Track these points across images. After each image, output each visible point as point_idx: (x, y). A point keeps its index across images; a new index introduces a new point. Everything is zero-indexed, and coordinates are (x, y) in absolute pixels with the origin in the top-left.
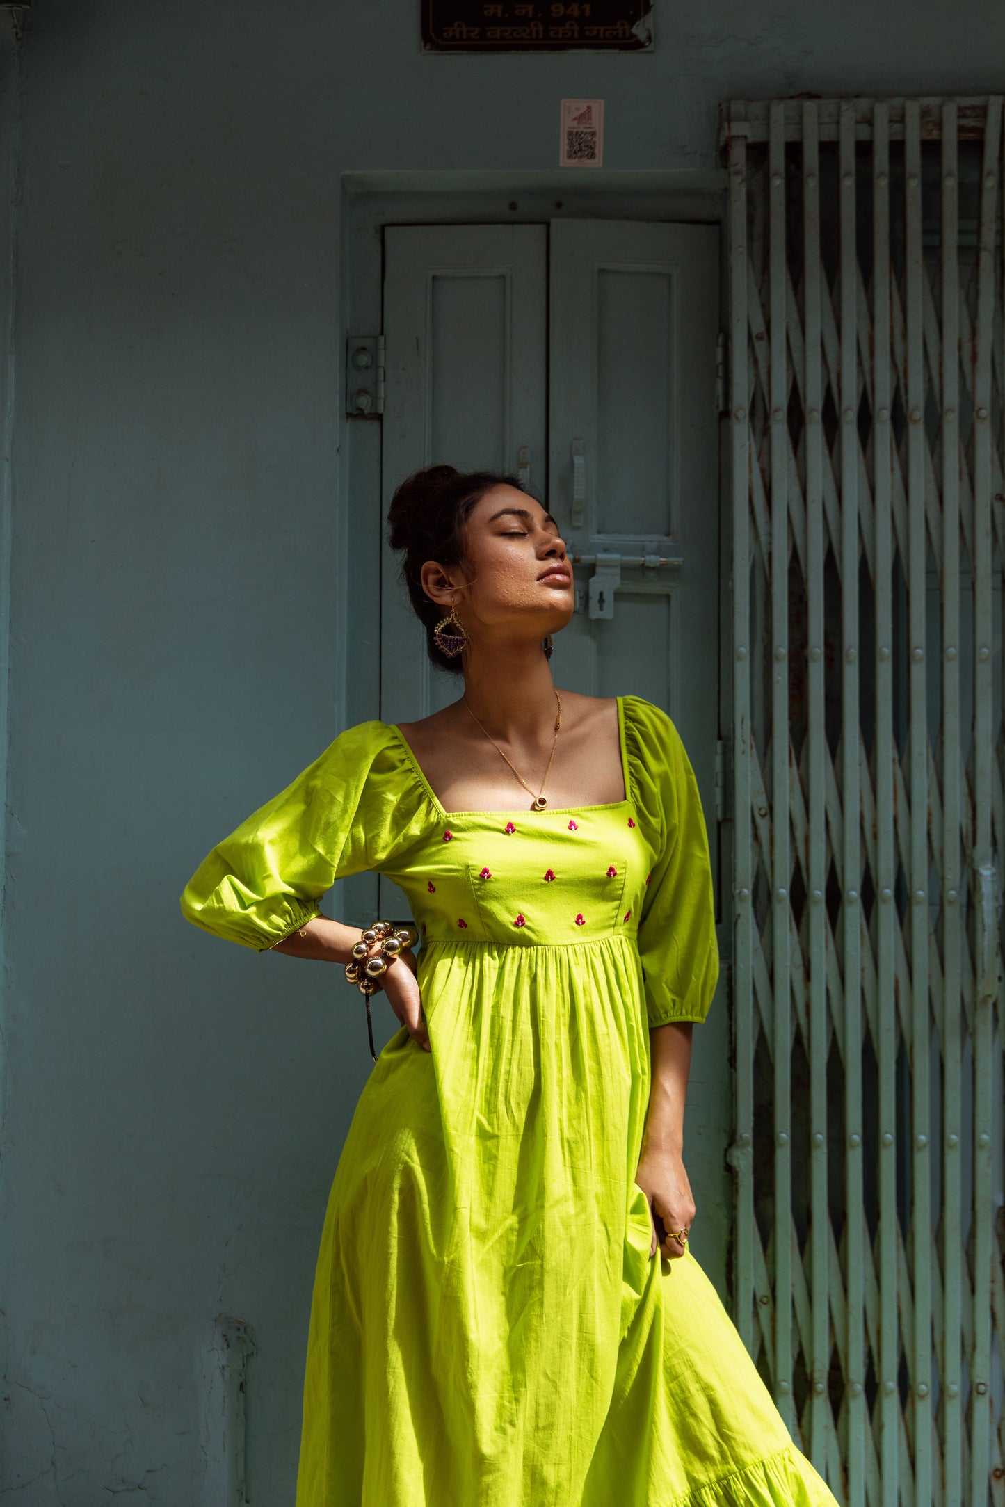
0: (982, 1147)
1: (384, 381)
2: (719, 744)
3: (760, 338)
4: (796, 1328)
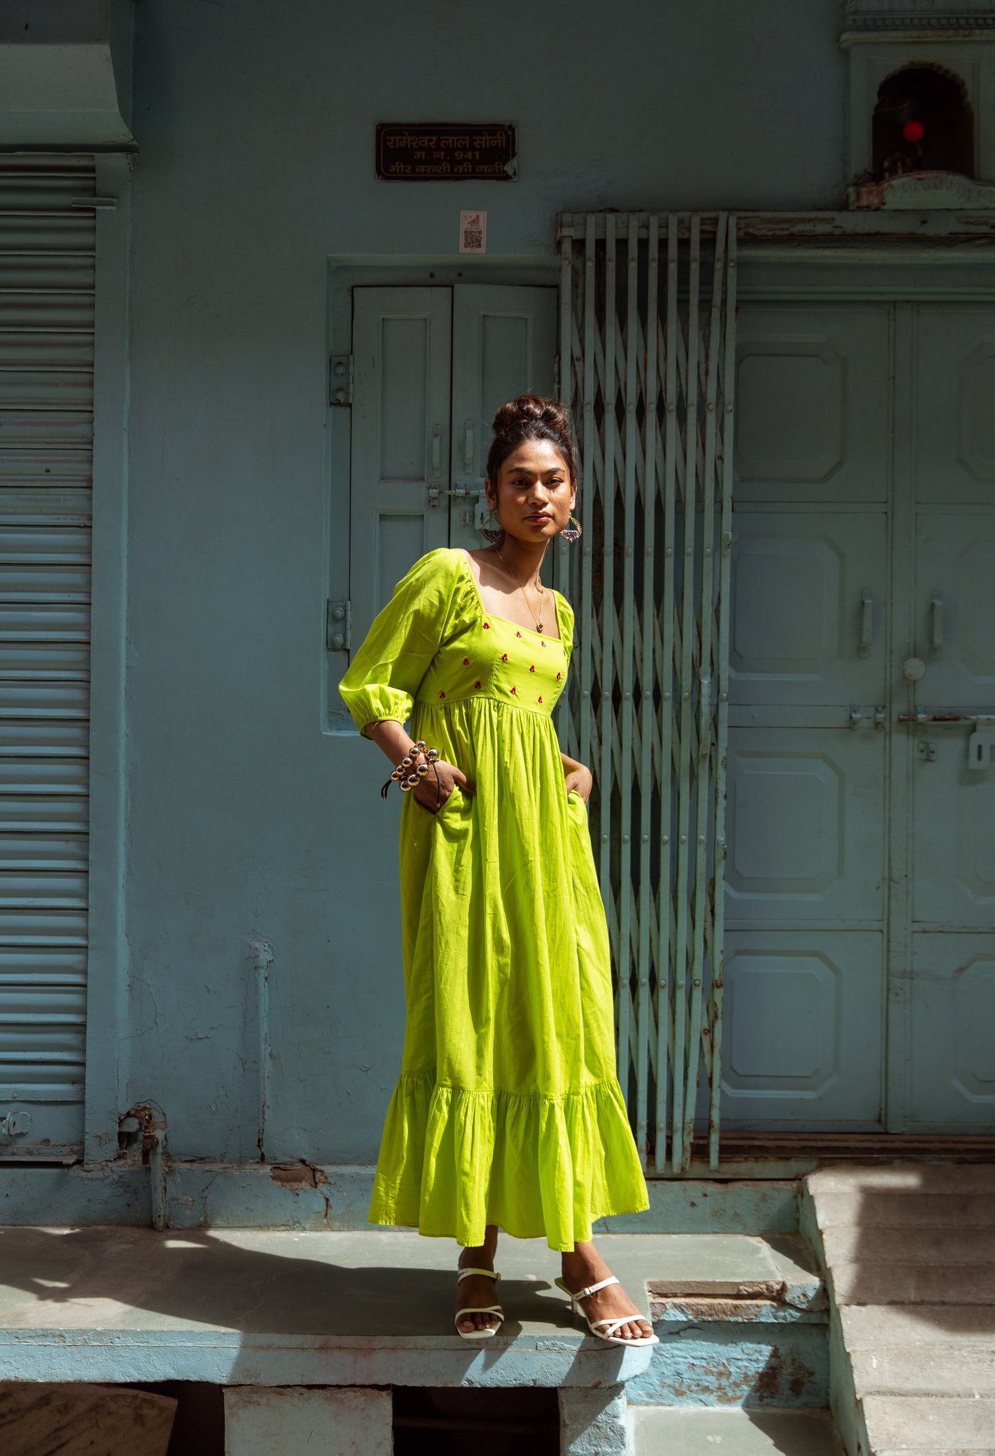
0: (700, 843)
1: (353, 383)
3: (578, 359)
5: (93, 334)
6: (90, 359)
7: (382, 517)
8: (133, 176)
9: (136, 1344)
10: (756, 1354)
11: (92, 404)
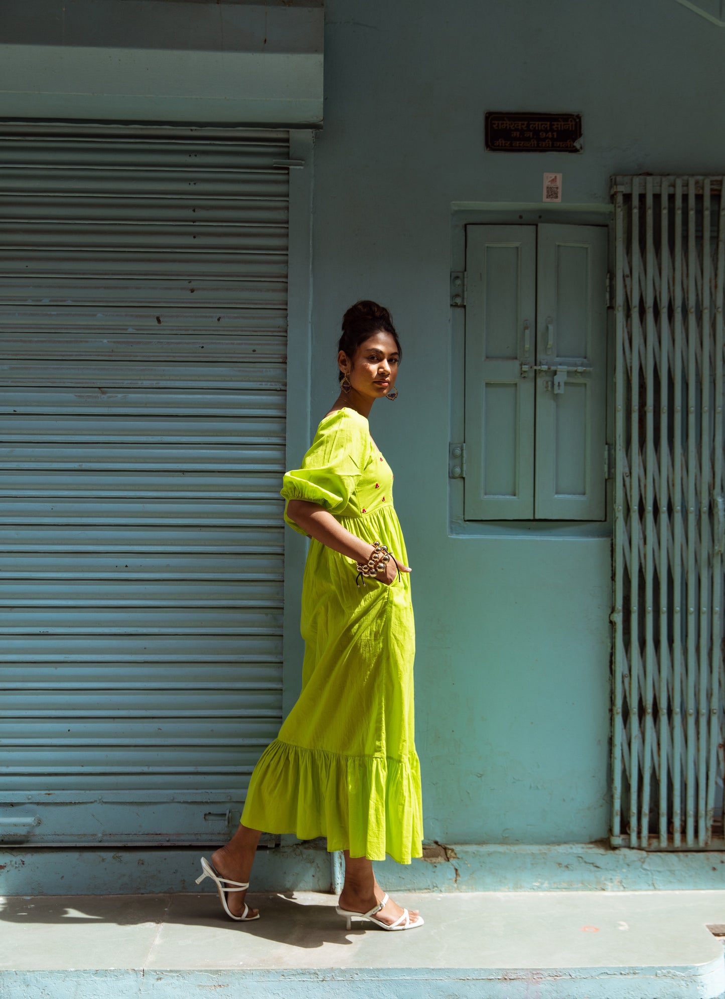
0: (716, 613)
1: (467, 291)
2: (607, 446)
3: (627, 276)
4: (639, 687)
5: (287, 255)
6: (285, 273)
7: (488, 385)
8: (315, 146)
9: (370, 978)
11: (287, 304)
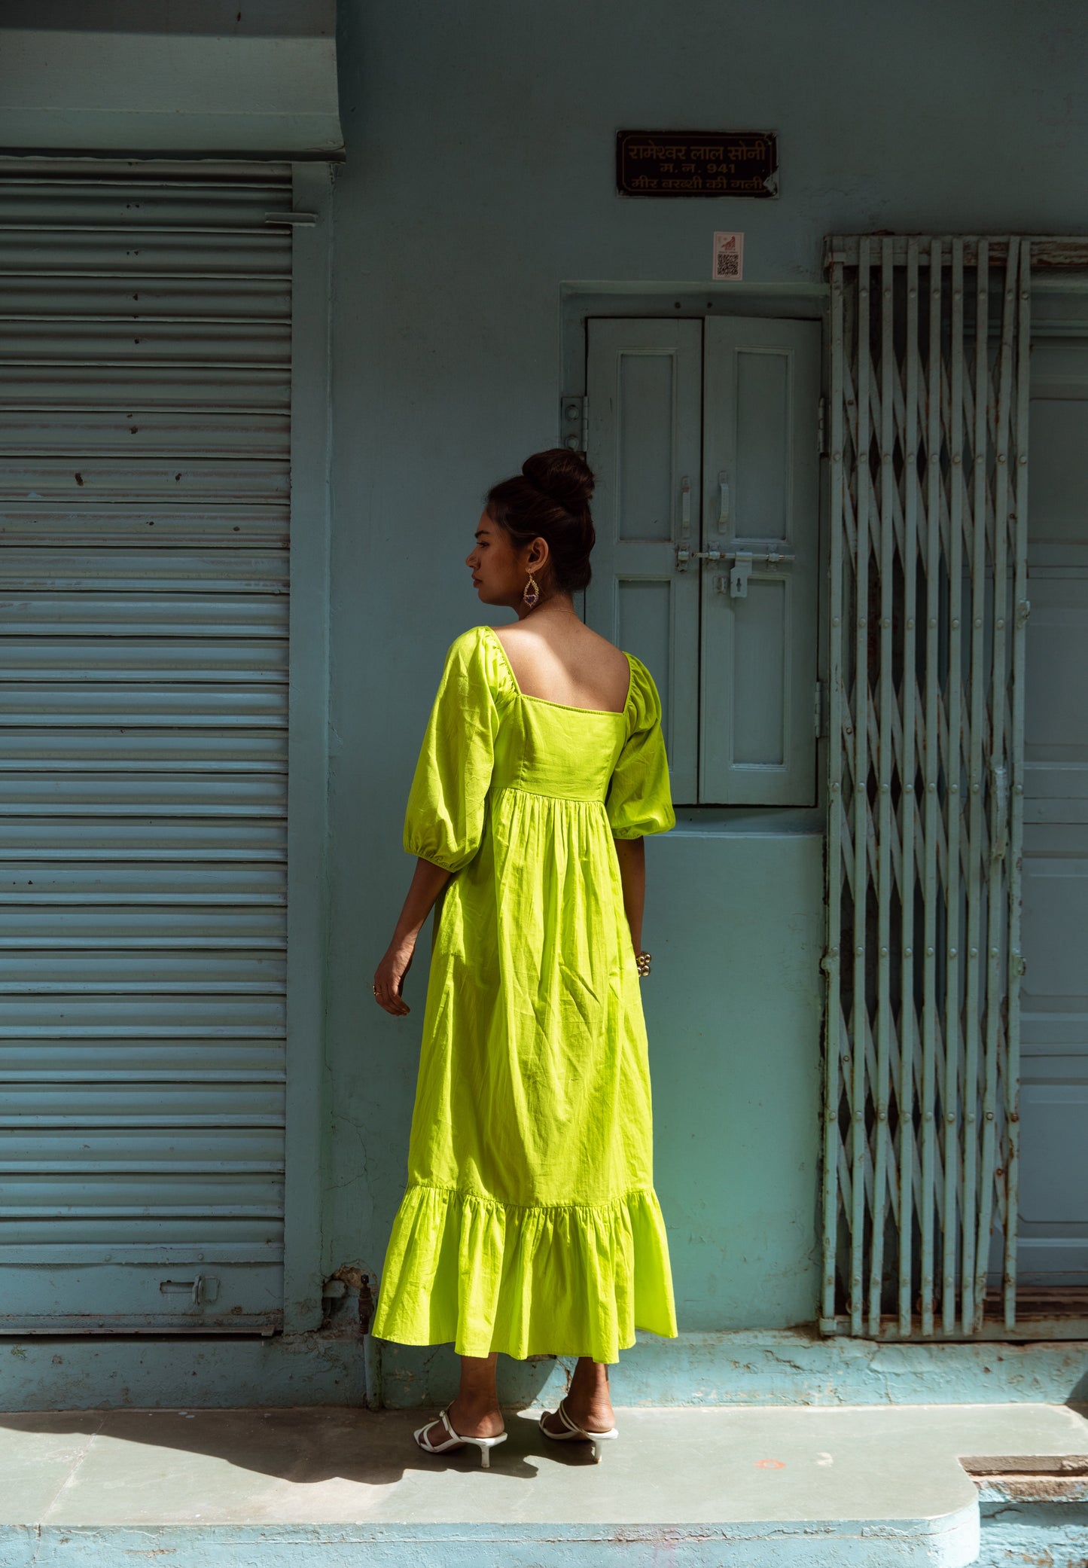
0: (993, 957)
1: (588, 428)
2: (818, 684)
3: (851, 403)
4: (867, 1078)
5: (290, 370)
6: (286, 399)
7: (623, 583)
8: (334, 189)
9: (402, 1539)
10: (1083, 1539)
11: (289, 452)
